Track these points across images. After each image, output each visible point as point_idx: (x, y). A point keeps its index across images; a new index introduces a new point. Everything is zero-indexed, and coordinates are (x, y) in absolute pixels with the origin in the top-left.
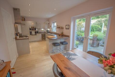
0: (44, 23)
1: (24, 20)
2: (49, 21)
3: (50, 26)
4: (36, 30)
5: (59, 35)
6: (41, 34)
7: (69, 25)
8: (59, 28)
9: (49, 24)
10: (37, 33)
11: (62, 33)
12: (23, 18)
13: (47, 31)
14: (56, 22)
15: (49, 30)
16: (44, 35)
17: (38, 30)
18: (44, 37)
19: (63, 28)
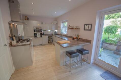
0: (52, 24)
1: (28, 19)
2: (56, 21)
3: (58, 27)
4: (41, 31)
5: (73, 39)
6: (48, 36)
7: (91, 24)
8: (73, 28)
9: (57, 24)
10: (43, 35)
11: (78, 36)
12: (26, 16)
13: (55, 33)
14: (67, 21)
15: (57, 31)
16: (51, 37)
17: (44, 32)
18: (51, 40)
19: (80, 29)
